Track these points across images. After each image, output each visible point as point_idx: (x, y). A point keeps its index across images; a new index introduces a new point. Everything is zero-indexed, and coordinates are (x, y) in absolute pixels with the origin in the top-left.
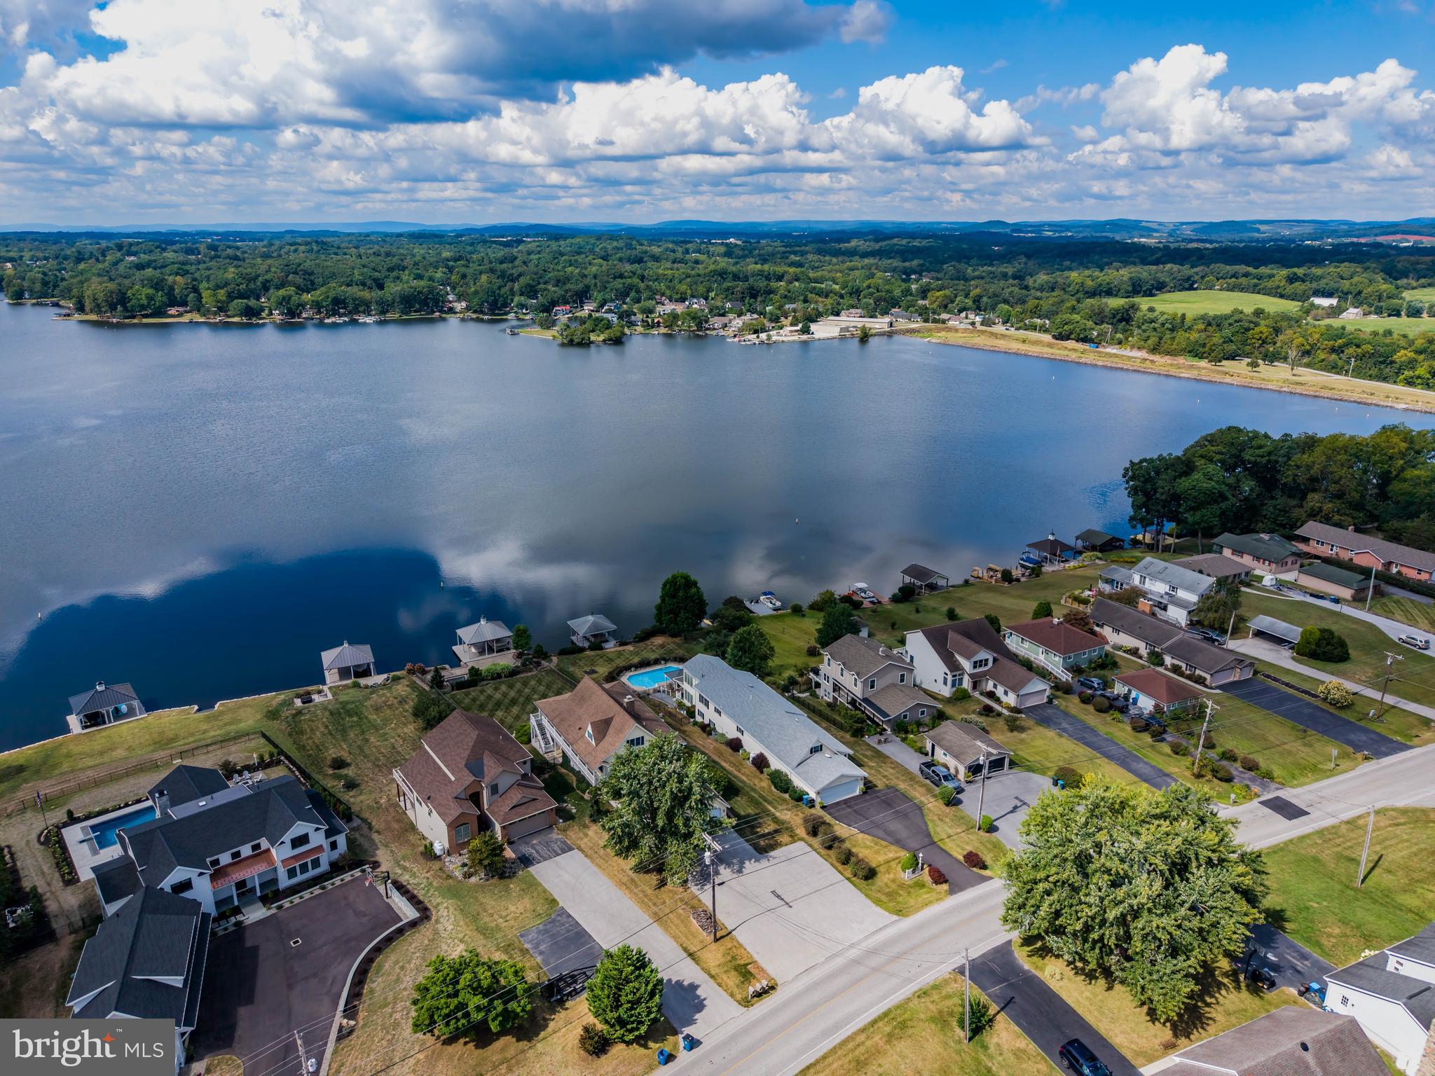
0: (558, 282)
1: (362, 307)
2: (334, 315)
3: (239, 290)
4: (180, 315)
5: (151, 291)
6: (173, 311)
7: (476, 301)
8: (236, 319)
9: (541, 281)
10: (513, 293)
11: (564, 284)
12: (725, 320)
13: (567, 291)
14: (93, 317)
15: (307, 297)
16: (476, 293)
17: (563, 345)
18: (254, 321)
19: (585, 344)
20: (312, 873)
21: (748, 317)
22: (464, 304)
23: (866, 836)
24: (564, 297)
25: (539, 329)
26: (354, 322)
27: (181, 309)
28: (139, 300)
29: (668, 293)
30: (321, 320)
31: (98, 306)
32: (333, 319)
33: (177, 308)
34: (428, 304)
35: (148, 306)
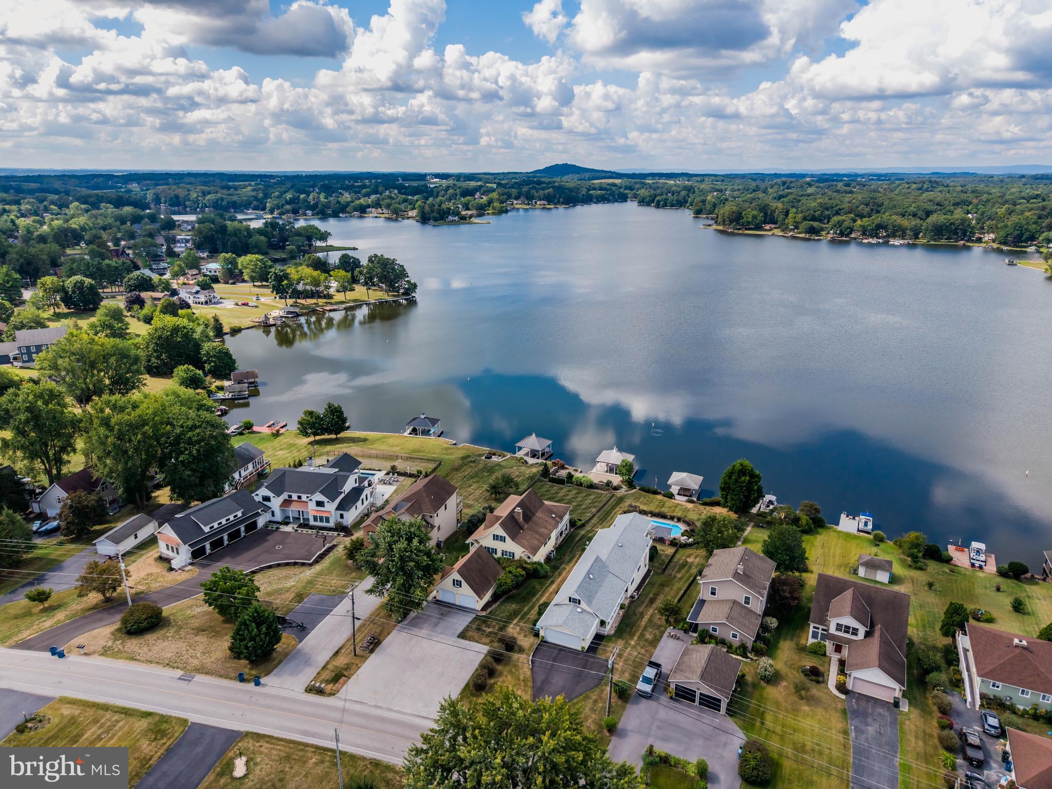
1: (898, 232)
2: (872, 237)
3: (813, 215)
4: (771, 230)
5: (756, 212)
6: (767, 227)
7: (1003, 233)
8: (803, 235)
14: (721, 228)
15: (859, 222)
16: (1006, 226)
18: (814, 237)
20: (324, 524)
22: (993, 236)
23: (529, 673)
26: (886, 243)
27: (773, 226)
28: (747, 218)
30: (862, 241)
31: (724, 221)
32: (870, 240)
33: (770, 225)
34: (957, 233)
35: (752, 223)
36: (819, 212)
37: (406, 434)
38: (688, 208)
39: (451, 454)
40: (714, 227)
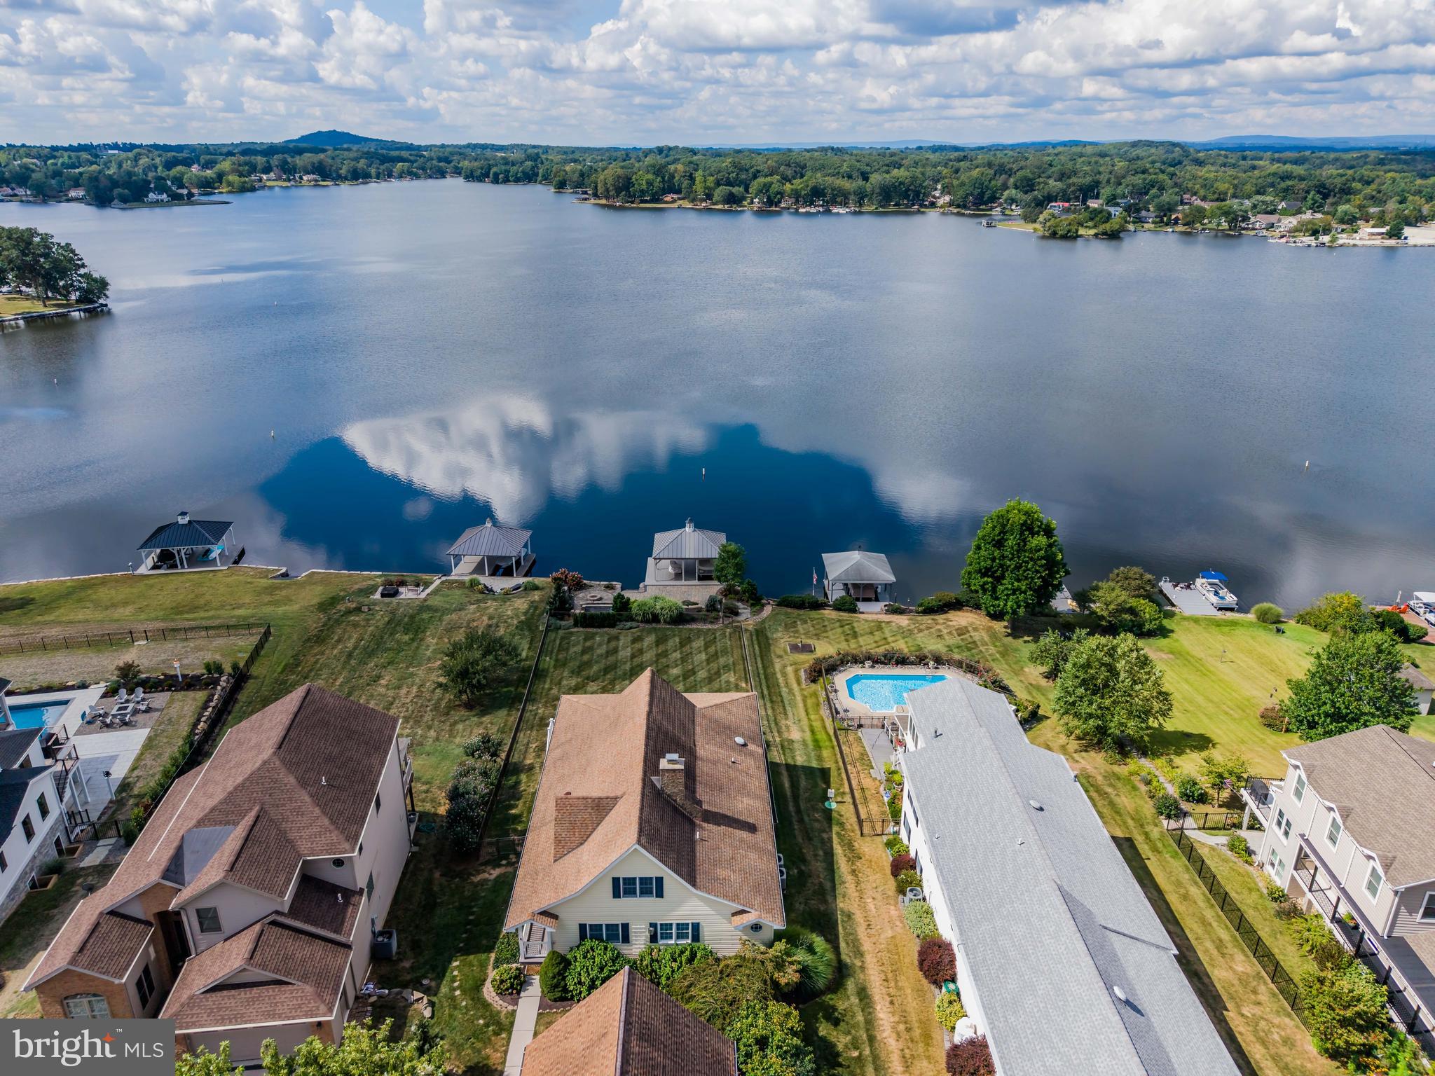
0: (1062, 177)
1: (840, 197)
2: (810, 206)
3: (728, 178)
4: (674, 201)
5: (650, 176)
6: (668, 198)
7: (961, 193)
8: (720, 207)
9: (1043, 175)
10: (1005, 187)
11: (1069, 177)
12: (1272, 218)
13: (1069, 186)
14: (604, 201)
15: (788, 187)
16: (963, 184)
17: (1043, 237)
18: (735, 208)
19: (1070, 237)
21: (1308, 216)
22: (947, 198)
24: (1064, 192)
25: (1022, 222)
26: (828, 212)
27: (676, 196)
28: (640, 184)
29: (1202, 192)
30: (797, 210)
31: (607, 190)
32: (808, 209)
33: (672, 195)
34: (907, 197)
35: (647, 192)
36: (734, 175)
37: (142, 570)
38: (540, 183)
39: (288, 600)
40: (593, 201)
